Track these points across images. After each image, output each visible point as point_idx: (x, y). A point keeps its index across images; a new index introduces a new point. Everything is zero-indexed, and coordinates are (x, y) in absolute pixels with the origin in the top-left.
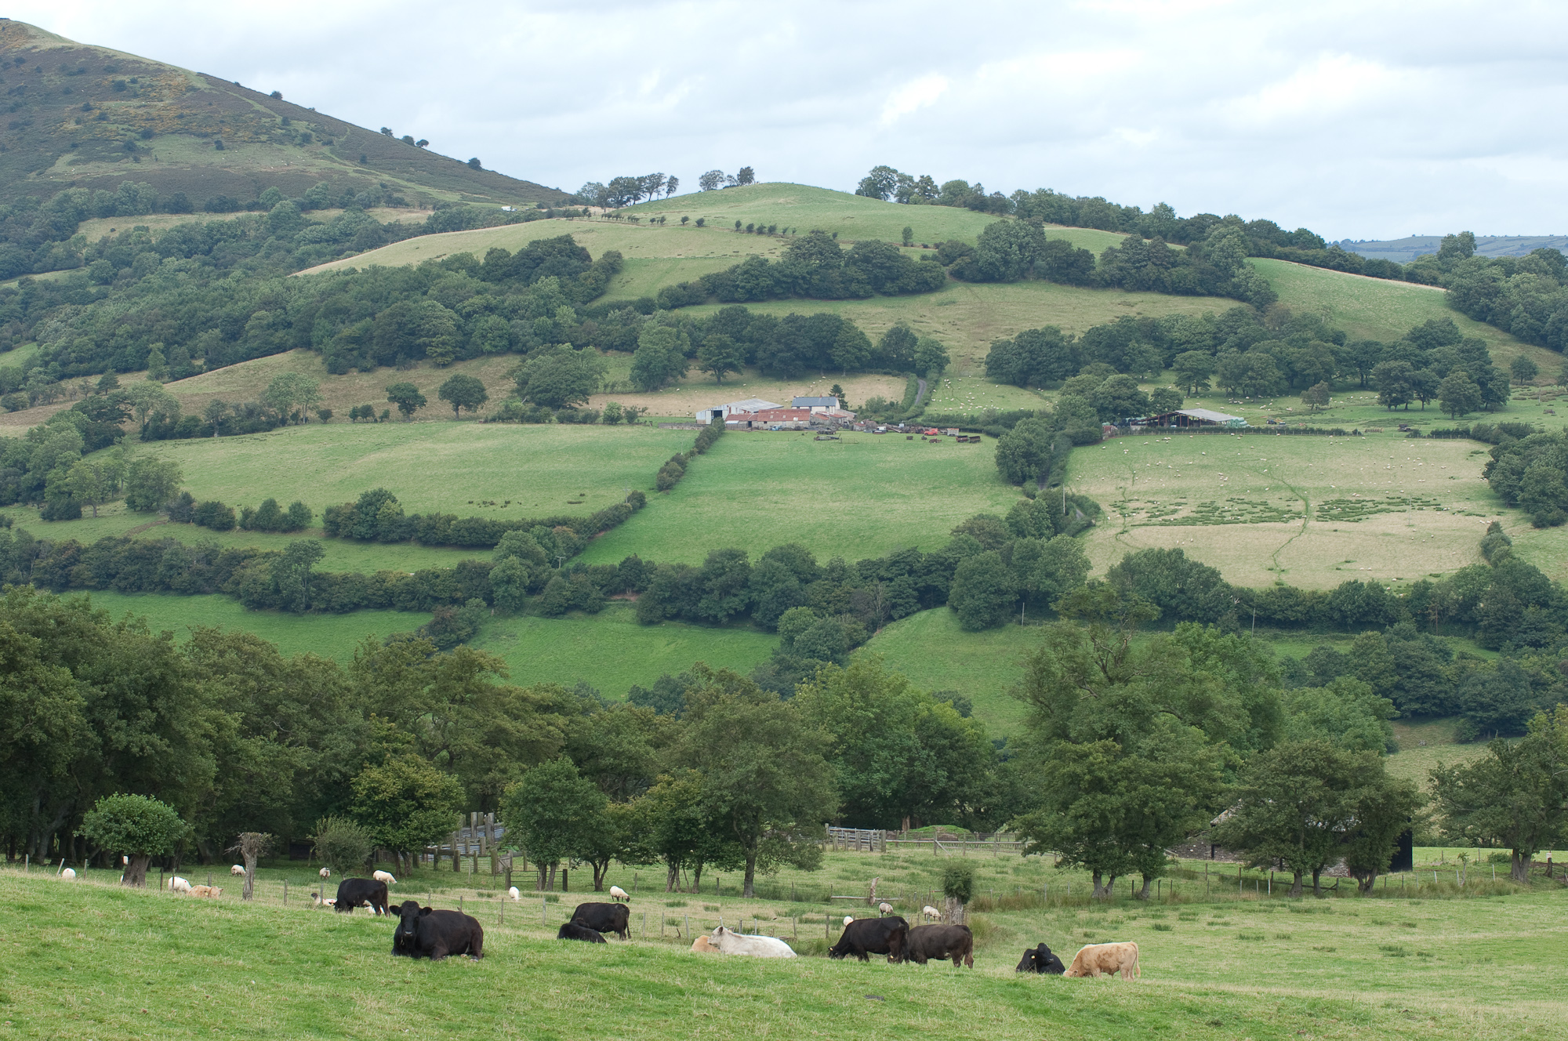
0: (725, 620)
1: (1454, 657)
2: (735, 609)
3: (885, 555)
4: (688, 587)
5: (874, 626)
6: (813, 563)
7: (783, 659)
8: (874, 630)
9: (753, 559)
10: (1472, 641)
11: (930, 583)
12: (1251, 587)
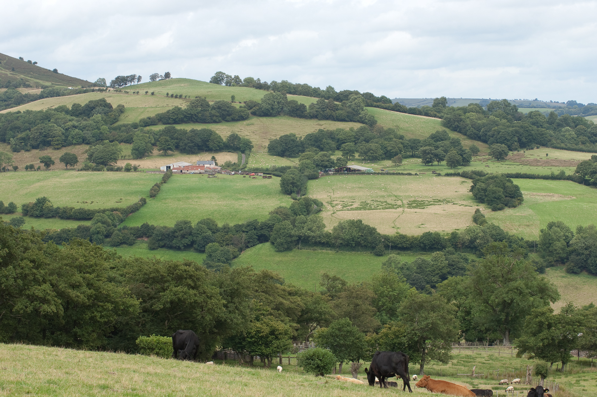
0: (182, 248)
1: (469, 261)
2: (187, 244)
3: (245, 222)
4: (169, 235)
5: (241, 250)
6: (216, 226)
7: (208, 263)
8: (241, 251)
9: (193, 225)
10: (475, 255)
11: (262, 233)
12: (387, 234)
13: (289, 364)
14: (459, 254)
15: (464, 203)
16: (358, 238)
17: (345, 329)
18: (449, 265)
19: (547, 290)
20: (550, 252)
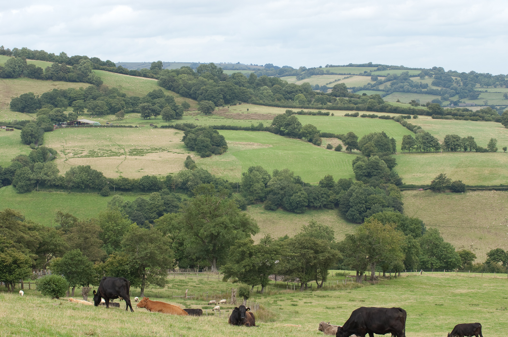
10: (186, 195)
11: (6, 177)
12: (112, 178)
13: (30, 288)
14: (173, 194)
15: (177, 151)
16: (87, 181)
17: (76, 258)
18: (165, 203)
19: (249, 224)
20: (251, 192)
